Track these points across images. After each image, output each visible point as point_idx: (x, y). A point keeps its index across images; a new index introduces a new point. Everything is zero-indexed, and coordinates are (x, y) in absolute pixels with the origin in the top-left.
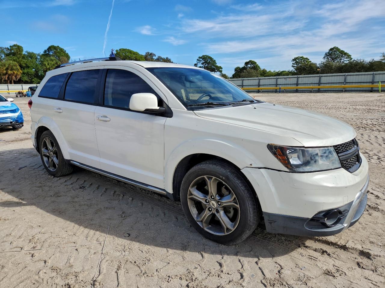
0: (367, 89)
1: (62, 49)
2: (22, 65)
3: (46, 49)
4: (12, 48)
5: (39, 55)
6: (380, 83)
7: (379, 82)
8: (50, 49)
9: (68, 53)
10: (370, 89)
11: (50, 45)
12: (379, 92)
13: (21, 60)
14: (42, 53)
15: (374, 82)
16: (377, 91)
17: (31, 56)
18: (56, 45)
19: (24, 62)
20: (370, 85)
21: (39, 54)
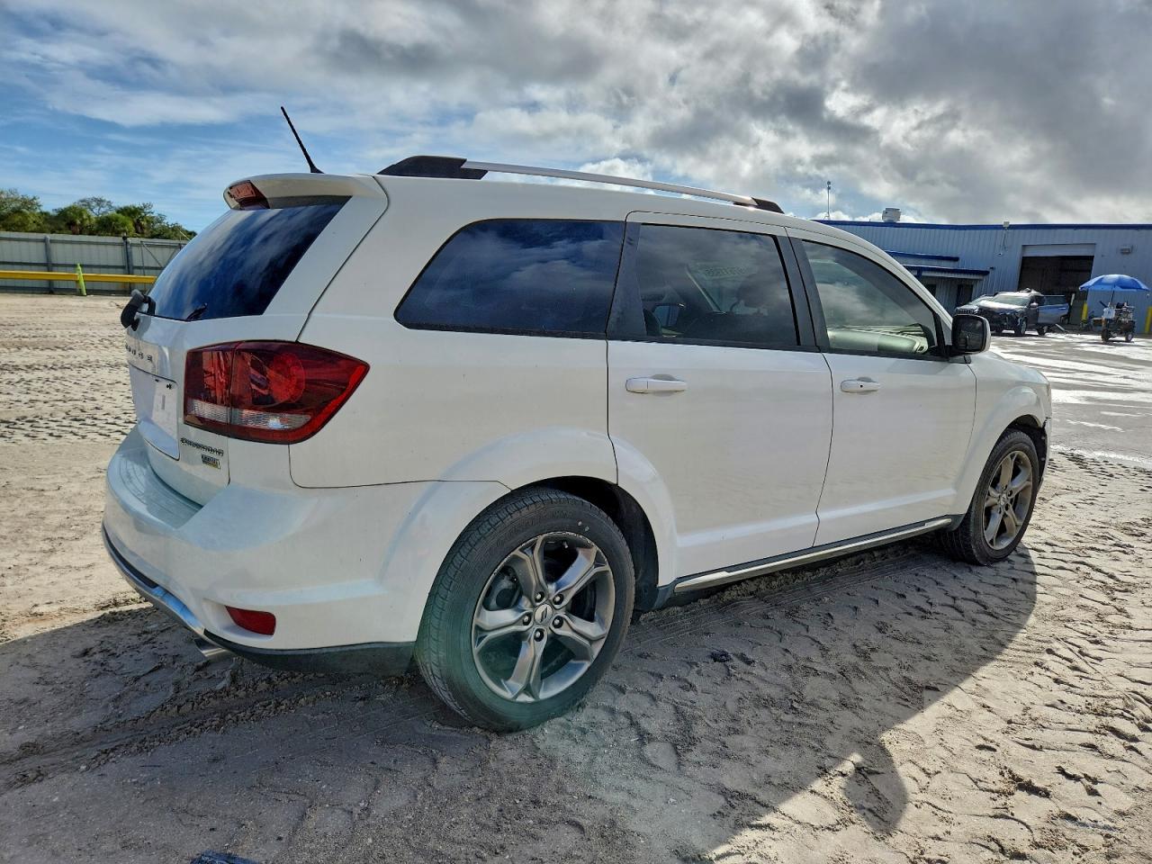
0: (37, 285)
6: (80, 268)
7: (75, 266)
10: (45, 285)
12: (82, 295)
15: (54, 265)
16: (76, 292)
20: (44, 273)
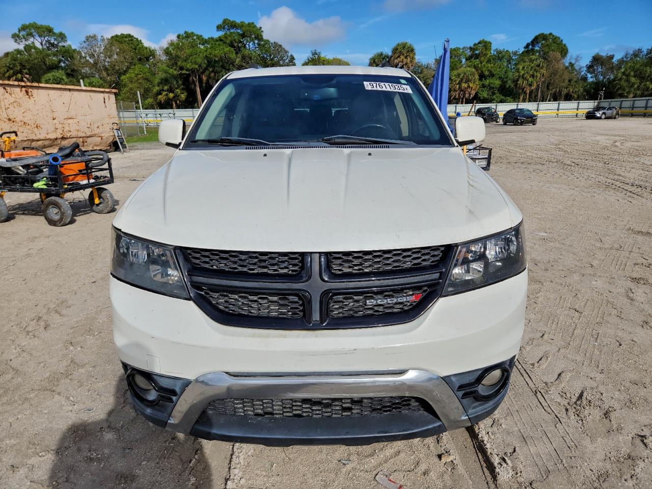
1: (556, 38)
2: (484, 72)
3: (529, 41)
4: (475, 47)
5: (515, 53)
8: (535, 41)
9: (565, 45)
11: (537, 34)
13: (484, 65)
14: (522, 50)
17: (501, 56)
18: (547, 32)
19: (487, 67)
21: (517, 51)
